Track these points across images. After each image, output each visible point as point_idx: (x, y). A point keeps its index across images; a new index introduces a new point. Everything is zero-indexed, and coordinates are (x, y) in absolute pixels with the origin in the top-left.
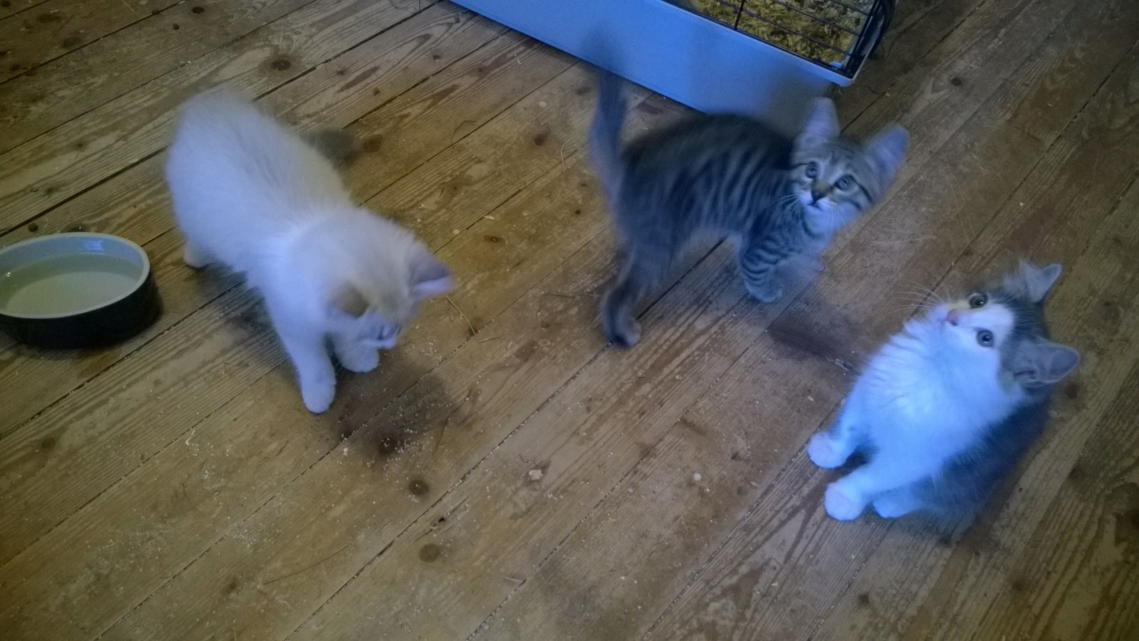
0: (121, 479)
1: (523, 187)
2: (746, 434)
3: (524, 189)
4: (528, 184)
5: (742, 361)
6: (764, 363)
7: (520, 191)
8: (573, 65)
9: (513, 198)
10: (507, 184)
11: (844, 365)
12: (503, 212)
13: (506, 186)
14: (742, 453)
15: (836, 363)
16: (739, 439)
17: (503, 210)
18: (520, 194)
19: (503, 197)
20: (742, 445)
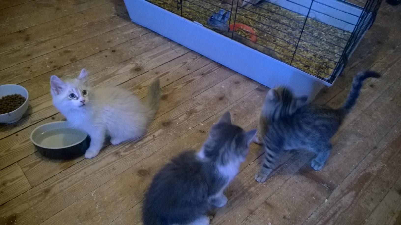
0: (69, 206)
1: (214, 114)
2: (289, 209)
3: (214, 115)
4: (216, 113)
5: (288, 182)
6: (297, 183)
7: (213, 115)
8: (234, 74)
9: (210, 118)
10: (208, 113)
11: (327, 186)
12: (207, 122)
13: (208, 114)
14: (287, 216)
15: (324, 185)
16: (286, 211)
17: (206, 122)
18: (213, 116)
19: (207, 117)
20: (287, 213)
